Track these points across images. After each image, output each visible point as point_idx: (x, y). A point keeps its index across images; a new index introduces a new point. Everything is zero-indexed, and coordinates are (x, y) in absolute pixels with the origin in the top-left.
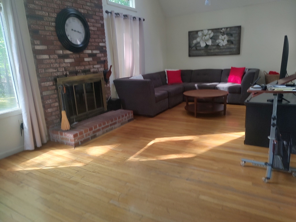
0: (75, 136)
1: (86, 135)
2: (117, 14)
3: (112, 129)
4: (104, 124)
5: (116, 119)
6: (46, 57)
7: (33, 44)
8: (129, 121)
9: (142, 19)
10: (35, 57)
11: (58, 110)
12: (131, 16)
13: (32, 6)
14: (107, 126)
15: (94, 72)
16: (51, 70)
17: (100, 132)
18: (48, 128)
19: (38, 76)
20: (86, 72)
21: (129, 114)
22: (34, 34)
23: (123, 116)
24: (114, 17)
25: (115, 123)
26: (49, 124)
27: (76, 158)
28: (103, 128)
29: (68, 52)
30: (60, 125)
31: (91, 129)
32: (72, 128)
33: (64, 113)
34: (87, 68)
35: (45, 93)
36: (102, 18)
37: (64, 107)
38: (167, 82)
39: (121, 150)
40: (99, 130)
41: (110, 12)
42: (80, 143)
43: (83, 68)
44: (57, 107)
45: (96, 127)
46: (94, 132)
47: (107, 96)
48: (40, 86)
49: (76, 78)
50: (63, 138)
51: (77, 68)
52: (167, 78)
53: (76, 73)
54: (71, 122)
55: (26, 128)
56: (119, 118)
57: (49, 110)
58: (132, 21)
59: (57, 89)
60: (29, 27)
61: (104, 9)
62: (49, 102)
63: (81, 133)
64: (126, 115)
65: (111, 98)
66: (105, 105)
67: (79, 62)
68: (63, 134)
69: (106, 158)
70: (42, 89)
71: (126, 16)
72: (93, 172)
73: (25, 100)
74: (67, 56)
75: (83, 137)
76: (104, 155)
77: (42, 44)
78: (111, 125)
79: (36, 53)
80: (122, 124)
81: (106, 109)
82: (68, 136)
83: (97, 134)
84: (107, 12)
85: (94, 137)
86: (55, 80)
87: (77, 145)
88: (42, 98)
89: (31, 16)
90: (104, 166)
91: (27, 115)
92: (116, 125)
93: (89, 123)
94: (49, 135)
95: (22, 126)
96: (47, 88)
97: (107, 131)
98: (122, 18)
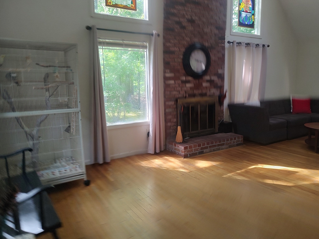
0: (185, 148)
1: (195, 150)
2: (239, 44)
3: (219, 149)
4: (212, 143)
5: (224, 141)
6: (172, 82)
7: (165, 72)
8: (238, 145)
9: (266, 46)
10: (165, 82)
11: (176, 125)
12: (253, 44)
13: (168, 44)
14: (215, 146)
15: (210, 96)
16: (175, 93)
17: (207, 150)
18: (166, 138)
19: (165, 97)
20: (202, 95)
21: (238, 138)
22: (167, 65)
23: (231, 139)
24: (235, 46)
25: (223, 145)
26: (167, 135)
27: (184, 166)
28: (210, 147)
29: (190, 78)
30: (176, 138)
31: (199, 145)
32: (184, 142)
33: (179, 128)
34: (204, 91)
35: (167, 110)
36: (224, 48)
37: (180, 123)
38: (292, 110)
39: (222, 167)
40: (206, 148)
41: (231, 42)
42: (189, 155)
43: (200, 92)
44: (175, 122)
45: (204, 144)
46: (202, 149)
47: (219, 118)
48: (165, 104)
49: (193, 100)
50: (175, 149)
51: (196, 92)
52: (292, 106)
53: (194, 96)
54: (184, 136)
55: (151, 136)
56: (228, 140)
57: (169, 124)
58: (254, 48)
59: (177, 108)
60: (164, 59)
61: (226, 41)
62: (169, 117)
63: (191, 147)
64: (235, 139)
65: (223, 120)
66: (217, 127)
67: (198, 86)
68: (177, 145)
69: (208, 171)
70: (166, 107)
71: (248, 44)
72: (194, 178)
73: (153, 114)
74: (188, 82)
75: (192, 151)
76: (206, 168)
77: (171, 72)
78: (219, 145)
79: (166, 79)
80: (230, 147)
81: (217, 131)
82: (180, 148)
83: (205, 151)
84: (229, 42)
85: (201, 153)
86: (176, 101)
87: (185, 156)
88: (165, 114)
89: (167, 51)
90: (204, 176)
91: (153, 126)
92: (223, 147)
93: (199, 140)
94: (165, 145)
95: (148, 133)
96: (169, 107)
97: (214, 150)
98: (243, 47)
